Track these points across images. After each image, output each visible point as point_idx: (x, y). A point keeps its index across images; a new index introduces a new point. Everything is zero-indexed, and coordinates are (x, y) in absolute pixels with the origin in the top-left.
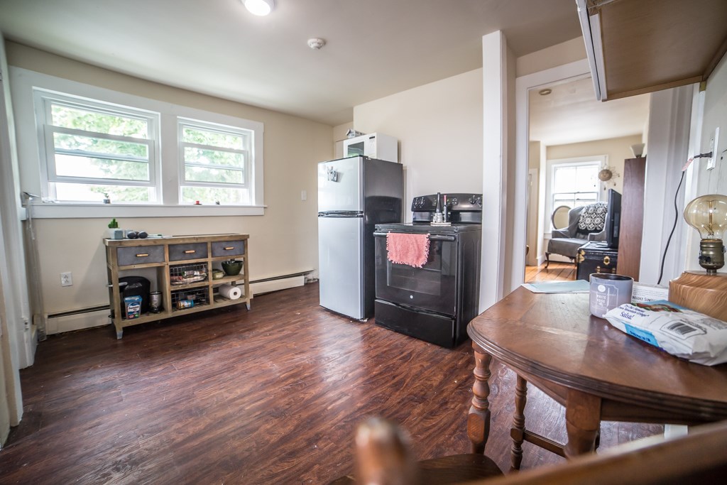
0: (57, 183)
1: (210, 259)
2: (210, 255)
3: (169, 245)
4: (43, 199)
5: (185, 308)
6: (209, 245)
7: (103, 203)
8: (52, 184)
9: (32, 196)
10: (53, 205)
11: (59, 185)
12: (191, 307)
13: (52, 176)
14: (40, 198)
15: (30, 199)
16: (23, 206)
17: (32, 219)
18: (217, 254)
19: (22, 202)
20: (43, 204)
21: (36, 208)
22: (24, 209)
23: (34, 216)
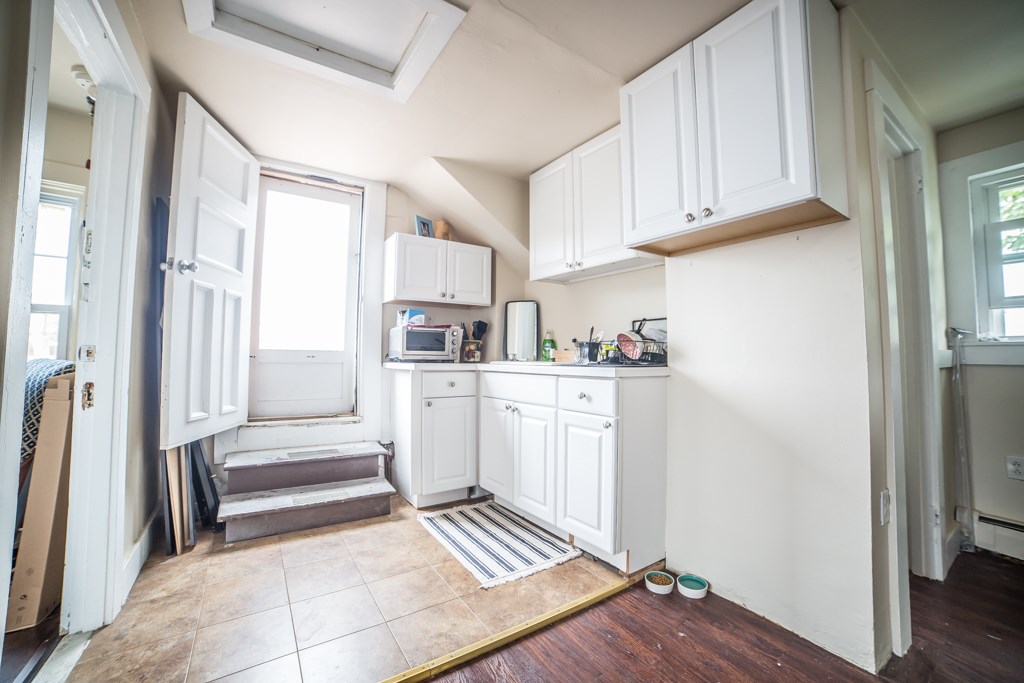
0: (1006, 310)
4: (979, 336)
8: (996, 312)
9: (962, 334)
10: (996, 345)
11: (1010, 313)
13: (996, 299)
14: (975, 334)
15: (960, 336)
16: (949, 347)
17: (961, 365)
19: (948, 341)
20: (980, 343)
21: (967, 350)
22: (950, 352)
23: (964, 362)
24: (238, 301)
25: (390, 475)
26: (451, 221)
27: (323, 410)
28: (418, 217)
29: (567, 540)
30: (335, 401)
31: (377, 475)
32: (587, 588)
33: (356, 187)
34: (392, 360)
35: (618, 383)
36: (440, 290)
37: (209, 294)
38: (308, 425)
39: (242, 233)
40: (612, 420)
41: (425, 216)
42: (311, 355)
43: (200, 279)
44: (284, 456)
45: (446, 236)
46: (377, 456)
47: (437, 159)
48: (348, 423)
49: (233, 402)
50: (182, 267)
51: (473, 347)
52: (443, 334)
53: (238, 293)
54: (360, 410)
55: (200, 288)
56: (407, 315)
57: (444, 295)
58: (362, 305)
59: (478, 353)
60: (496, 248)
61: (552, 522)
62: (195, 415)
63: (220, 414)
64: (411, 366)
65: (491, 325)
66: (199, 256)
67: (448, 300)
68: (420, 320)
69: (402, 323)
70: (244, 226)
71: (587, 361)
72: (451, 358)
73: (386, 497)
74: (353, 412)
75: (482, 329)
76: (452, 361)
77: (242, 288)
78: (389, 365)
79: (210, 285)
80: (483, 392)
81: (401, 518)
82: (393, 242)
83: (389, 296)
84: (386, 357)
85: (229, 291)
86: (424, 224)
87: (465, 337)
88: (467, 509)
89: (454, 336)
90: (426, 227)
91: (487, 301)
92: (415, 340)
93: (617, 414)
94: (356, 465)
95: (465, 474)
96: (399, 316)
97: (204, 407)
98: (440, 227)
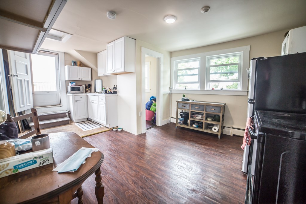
1: (204, 112)
2: (205, 110)
3: (191, 104)
5: (194, 127)
6: (205, 107)
7: (184, 89)
9: (171, 88)
12: (196, 128)
13: (177, 82)
14: (173, 88)
16: (170, 90)
17: (171, 93)
18: (208, 111)
21: (172, 91)
24: (28, 81)
25: (70, 117)
26: (81, 61)
27: (53, 104)
28: (73, 61)
29: (102, 125)
30: (55, 102)
31: (66, 117)
32: (102, 130)
33: (56, 53)
34: (68, 93)
35: (106, 97)
36: (79, 78)
37: (21, 81)
38: (49, 107)
39: (26, 66)
40: (105, 103)
41: (75, 60)
42: (48, 92)
43: (19, 78)
44: (44, 114)
45: (80, 65)
46: (66, 113)
47: (75, 50)
48: (59, 107)
49: (30, 103)
50: (14, 76)
51: (88, 90)
52: (80, 87)
53: (28, 80)
54: (62, 104)
55: (19, 80)
56: (71, 83)
57: (80, 79)
58: (60, 81)
59: (89, 91)
60: (92, 68)
61: (99, 121)
62: (22, 106)
63: (27, 106)
64: (72, 94)
65: (92, 85)
66: (18, 73)
67: (81, 80)
68: (74, 84)
69: (70, 85)
70: (27, 64)
71: (104, 93)
72: (82, 92)
73: (68, 120)
74: (60, 104)
75: (90, 86)
76: (83, 93)
77: (28, 78)
78: (68, 94)
79: (21, 79)
80: (88, 99)
81: (72, 124)
82: (66, 67)
83: (67, 79)
84: (67, 92)
85: (25, 79)
86: (74, 62)
87: (86, 87)
88: (86, 122)
89: (83, 88)
90: (75, 63)
91: (90, 80)
92: (73, 89)
93: (106, 102)
94: (61, 115)
95: (85, 115)
96: (69, 83)
97: (23, 104)
98: (78, 63)
